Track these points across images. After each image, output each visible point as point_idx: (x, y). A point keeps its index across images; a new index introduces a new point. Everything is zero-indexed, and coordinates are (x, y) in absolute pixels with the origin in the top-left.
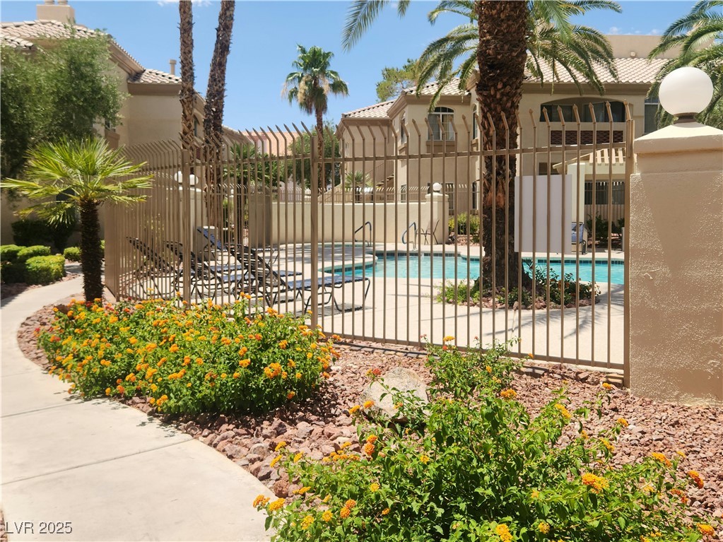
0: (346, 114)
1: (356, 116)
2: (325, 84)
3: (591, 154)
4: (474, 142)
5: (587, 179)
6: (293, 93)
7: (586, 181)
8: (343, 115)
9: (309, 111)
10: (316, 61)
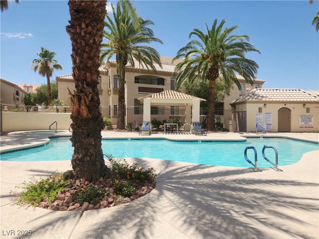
0: (57, 76)
1: (63, 78)
2: (51, 65)
3: (153, 95)
4: (109, 89)
5: (152, 105)
6: (36, 68)
7: (151, 106)
8: (56, 77)
9: (44, 75)
10: (46, 55)
